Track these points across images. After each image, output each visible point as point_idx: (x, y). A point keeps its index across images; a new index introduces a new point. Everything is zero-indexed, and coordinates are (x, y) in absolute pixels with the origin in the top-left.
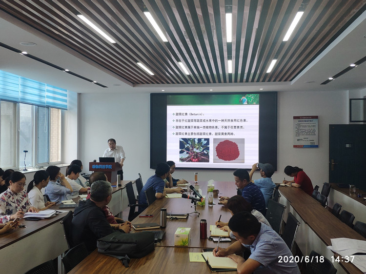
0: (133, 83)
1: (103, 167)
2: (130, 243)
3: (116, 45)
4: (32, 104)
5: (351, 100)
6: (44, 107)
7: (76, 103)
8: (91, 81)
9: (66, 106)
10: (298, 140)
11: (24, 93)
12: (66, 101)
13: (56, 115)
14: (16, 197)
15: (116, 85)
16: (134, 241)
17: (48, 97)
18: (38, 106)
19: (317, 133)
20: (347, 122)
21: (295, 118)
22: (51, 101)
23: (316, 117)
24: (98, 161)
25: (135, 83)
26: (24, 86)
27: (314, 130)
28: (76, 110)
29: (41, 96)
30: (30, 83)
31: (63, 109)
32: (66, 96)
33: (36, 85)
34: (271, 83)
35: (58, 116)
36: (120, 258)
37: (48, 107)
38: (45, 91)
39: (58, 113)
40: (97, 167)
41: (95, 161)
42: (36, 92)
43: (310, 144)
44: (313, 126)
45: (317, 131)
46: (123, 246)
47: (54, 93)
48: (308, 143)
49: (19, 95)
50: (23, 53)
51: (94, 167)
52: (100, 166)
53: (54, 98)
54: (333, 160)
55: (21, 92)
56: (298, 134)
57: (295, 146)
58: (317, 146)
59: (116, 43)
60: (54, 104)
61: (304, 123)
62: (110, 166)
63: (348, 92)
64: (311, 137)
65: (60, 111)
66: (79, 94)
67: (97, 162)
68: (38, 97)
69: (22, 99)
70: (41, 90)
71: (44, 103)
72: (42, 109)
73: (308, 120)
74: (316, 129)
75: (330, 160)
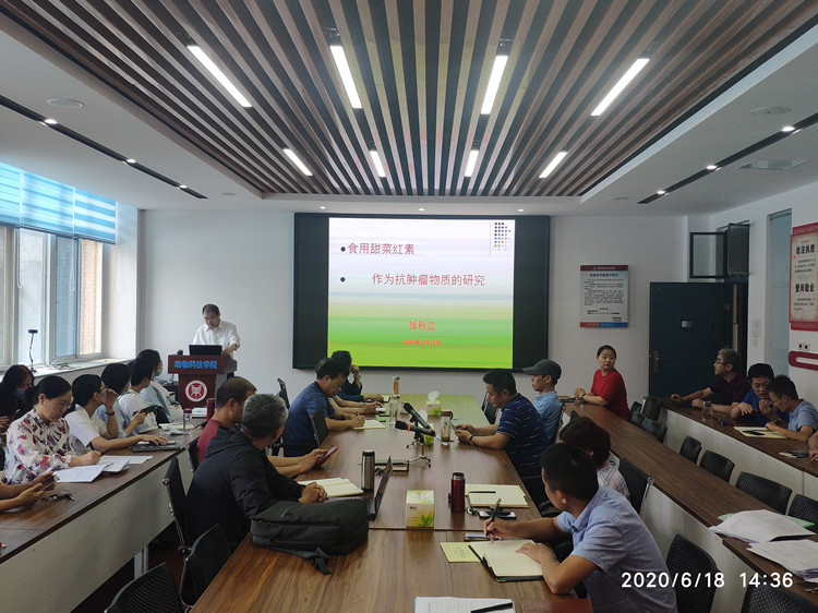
0: (263, 191)
1: (199, 364)
2: (325, 523)
3: (251, 111)
4: (46, 231)
5: (692, 235)
6: (69, 237)
7: (134, 230)
8: (175, 184)
9: (113, 236)
10: (590, 312)
11: (30, 206)
12: (112, 225)
13: (92, 254)
14: (48, 431)
15: (228, 194)
16: (333, 519)
17: (78, 216)
18: (58, 235)
19: (625, 298)
20: (684, 278)
21: (584, 268)
22: (83, 224)
23: (624, 268)
24: (187, 353)
25: (265, 190)
26: (31, 192)
27: (621, 294)
28: (134, 244)
29: (63, 214)
30: (42, 187)
31: (107, 242)
32: (112, 214)
33: (55, 192)
34: (543, 198)
35: (96, 257)
36: (308, 555)
37: (77, 238)
38: (71, 203)
39: (97, 251)
40: (185, 365)
41: (181, 352)
42: (55, 205)
43: (611, 321)
44: (620, 285)
45: (626, 294)
46: (310, 530)
47: (90, 207)
48: (609, 319)
49: (20, 212)
50: (47, 121)
51: (178, 364)
52: (191, 364)
53: (90, 219)
54: (656, 352)
55: (25, 204)
56: (588, 300)
57: (583, 325)
58: (625, 325)
59: (252, 108)
60: (89, 231)
61: (600, 279)
62: (213, 364)
63: (685, 219)
64: (614, 307)
65: (100, 246)
66: (142, 212)
67: (184, 354)
68: (57, 215)
69: (25, 219)
70: (64, 201)
71: (71, 229)
72: (66, 241)
73: (608, 272)
74: (625, 290)
75: (651, 352)
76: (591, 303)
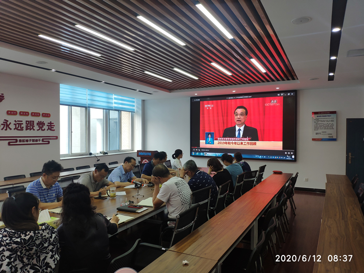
0: (169, 90)
1: (146, 154)
7: (140, 107)
9: (134, 110)
10: (317, 134)
13: (126, 117)
17: (115, 103)
19: (335, 127)
21: (314, 113)
23: (334, 112)
27: (332, 125)
28: (140, 112)
32: (134, 102)
35: (128, 117)
43: (328, 138)
44: (332, 121)
45: (335, 125)
47: (122, 100)
48: (327, 137)
51: (140, 154)
52: (143, 154)
53: (122, 104)
54: (350, 154)
56: (316, 128)
57: (313, 140)
58: (335, 140)
61: (322, 118)
62: (150, 154)
64: (329, 131)
66: (143, 101)
73: (326, 115)
74: (335, 123)
75: (347, 153)
76: (318, 129)
